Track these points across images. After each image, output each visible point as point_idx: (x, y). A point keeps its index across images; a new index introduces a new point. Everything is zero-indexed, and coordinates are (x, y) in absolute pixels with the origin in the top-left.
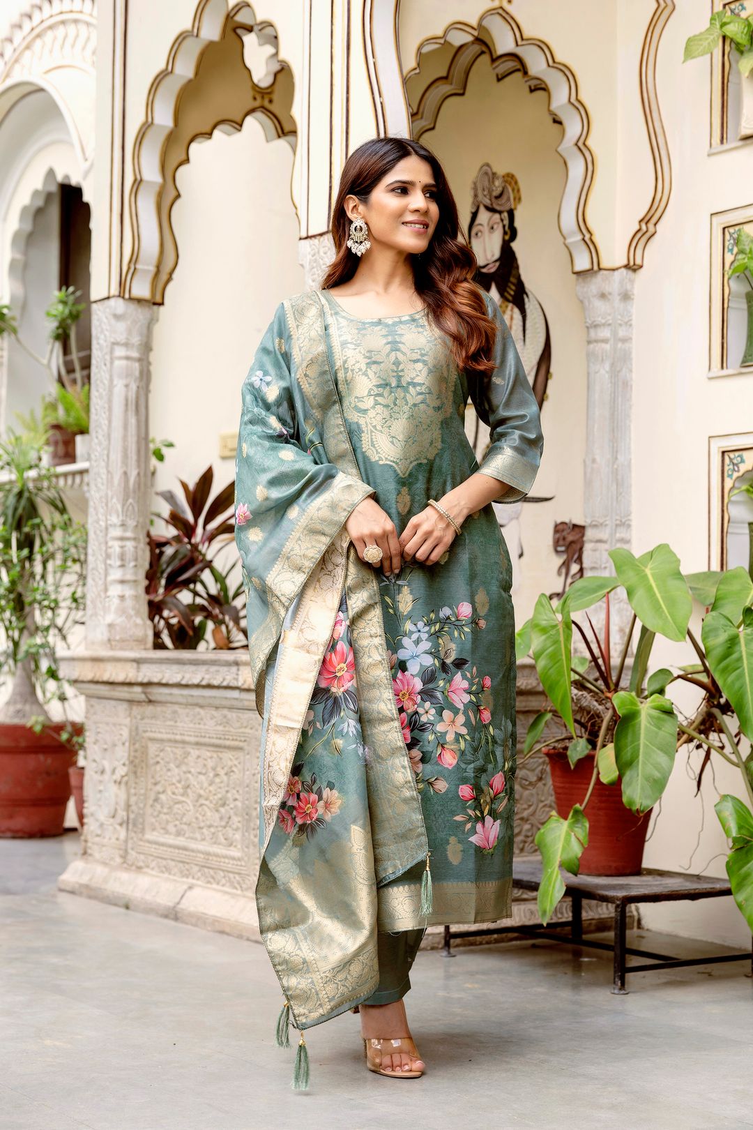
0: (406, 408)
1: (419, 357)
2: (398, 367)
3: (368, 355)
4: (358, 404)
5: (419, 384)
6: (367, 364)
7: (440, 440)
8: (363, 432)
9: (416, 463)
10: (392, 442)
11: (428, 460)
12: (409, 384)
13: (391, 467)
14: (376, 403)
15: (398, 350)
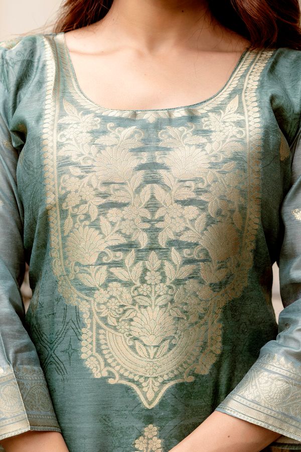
0: (162, 288)
1: (193, 196)
2: (153, 213)
3: (103, 189)
4: (80, 276)
5: (189, 245)
6: (101, 206)
7: (220, 339)
8: (84, 326)
9: (172, 383)
10: (133, 348)
11: (196, 376)
12: (171, 243)
13: (128, 389)
14: (111, 279)
15: (156, 181)
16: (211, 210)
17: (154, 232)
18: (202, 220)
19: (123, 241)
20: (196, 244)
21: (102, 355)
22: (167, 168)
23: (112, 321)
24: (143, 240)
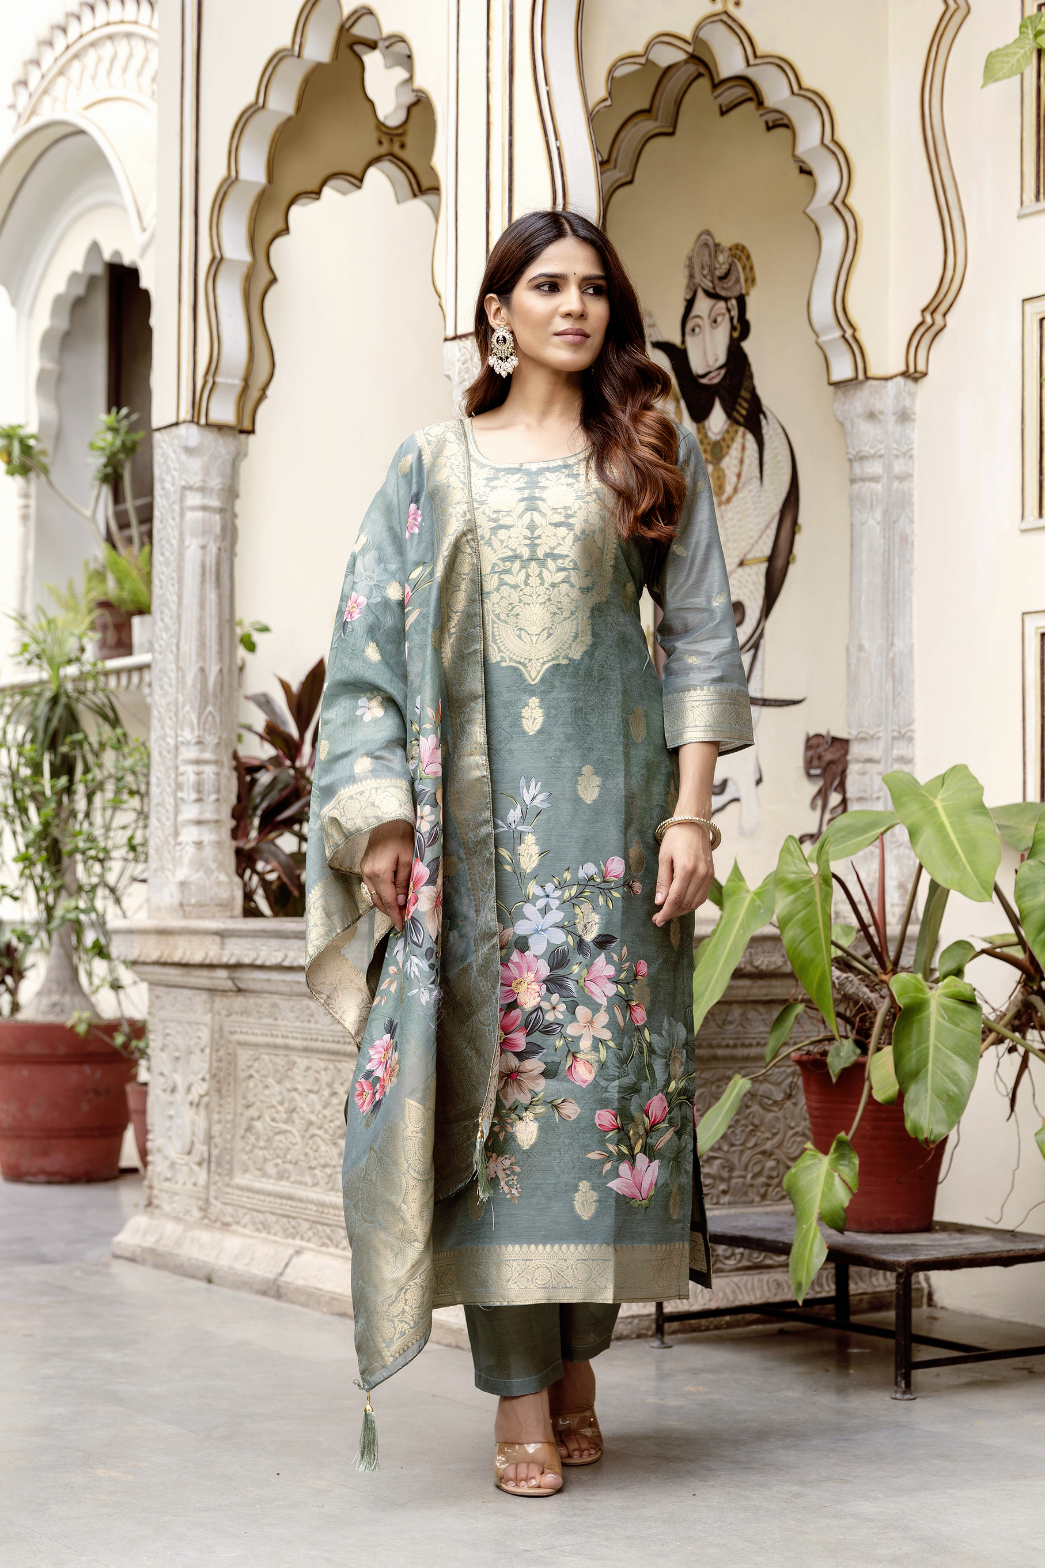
0: (541, 590)
1: (564, 519)
2: (532, 533)
3: (495, 516)
5: (563, 557)
6: (492, 529)
9: (551, 664)
10: (519, 636)
11: (570, 659)
12: (547, 555)
13: (516, 669)
14: (502, 583)
15: (536, 509)
16: (577, 529)
17: (533, 547)
18: (570, 539)
19: (511, 553)
20: (567, 556)
21: (496, 644)
22: (543, 500)
23: (503, 616)
24: (526, 553)
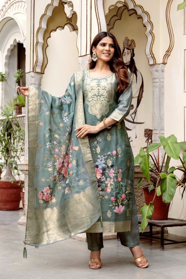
0: (100, 101)
1: (104, 88)
2: (99, 91)
3: (92, 87)
4: (88, 99)
5: (104, 95)
6: (91, 89)
7: (109, 109)
8: (89, 106)
9: (102, 115)
10: (96, 110)
11: (105, 114)
12: (101, 95)
13: (95, 116)
14: (93, 100)
15: (99, 86)
19: (94, 94)
21: (91, 111)
23: (93, 106)
24: (97, 94)
